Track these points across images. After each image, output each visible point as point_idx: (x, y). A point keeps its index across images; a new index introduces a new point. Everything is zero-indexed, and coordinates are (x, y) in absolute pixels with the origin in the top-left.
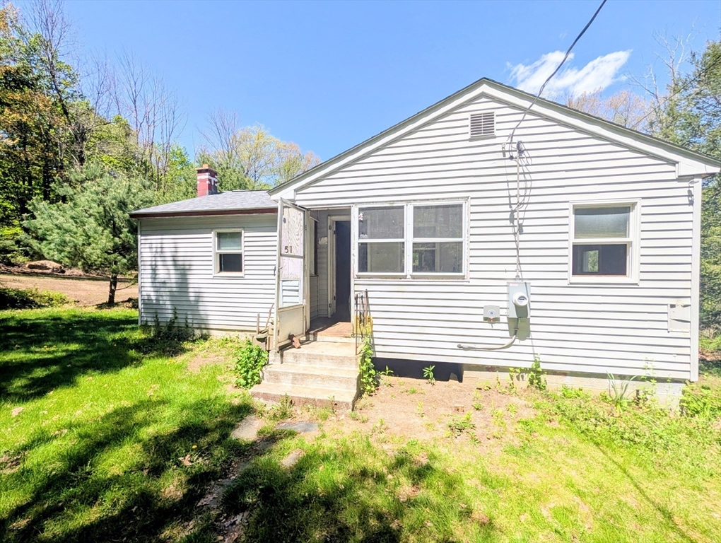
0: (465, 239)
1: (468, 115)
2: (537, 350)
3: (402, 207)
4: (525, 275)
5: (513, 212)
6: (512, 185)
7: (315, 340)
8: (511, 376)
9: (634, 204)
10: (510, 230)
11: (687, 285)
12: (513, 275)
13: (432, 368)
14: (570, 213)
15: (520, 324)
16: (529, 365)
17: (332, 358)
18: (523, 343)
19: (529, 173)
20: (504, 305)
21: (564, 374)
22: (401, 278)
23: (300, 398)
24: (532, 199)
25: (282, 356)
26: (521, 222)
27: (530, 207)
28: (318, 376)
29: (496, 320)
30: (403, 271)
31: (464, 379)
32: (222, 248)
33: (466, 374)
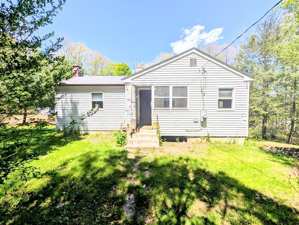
0: (188, 97)
1: (189, 58)
2: (208, 131)
3: (169, 87)
4: (205, 108)
5: (202, 89)
6: (202, 81)
7: (139, 131)
8: (201, 139)
9: (234, 88)
10: (201, 95)
11: (246, 111)
12: (202, 108)
13: (178, 138)
14: (217, 90)
15: (204, 123)
16: (206, 135)
17: (149, 136)
18: (205, 129)
19: (207, 78)
20: (200, 117)
21: (216, 137)
22: (168, 109)
23: (142, 148)
24: (207, 86)
25: (132, 136)
26: (204, 92)
27: (207, 88)
28: (146, 141)
29: (197, 122)
30: (169, 107)
31: (187, 141)
32: (94, 99)
33: (188, 139)
